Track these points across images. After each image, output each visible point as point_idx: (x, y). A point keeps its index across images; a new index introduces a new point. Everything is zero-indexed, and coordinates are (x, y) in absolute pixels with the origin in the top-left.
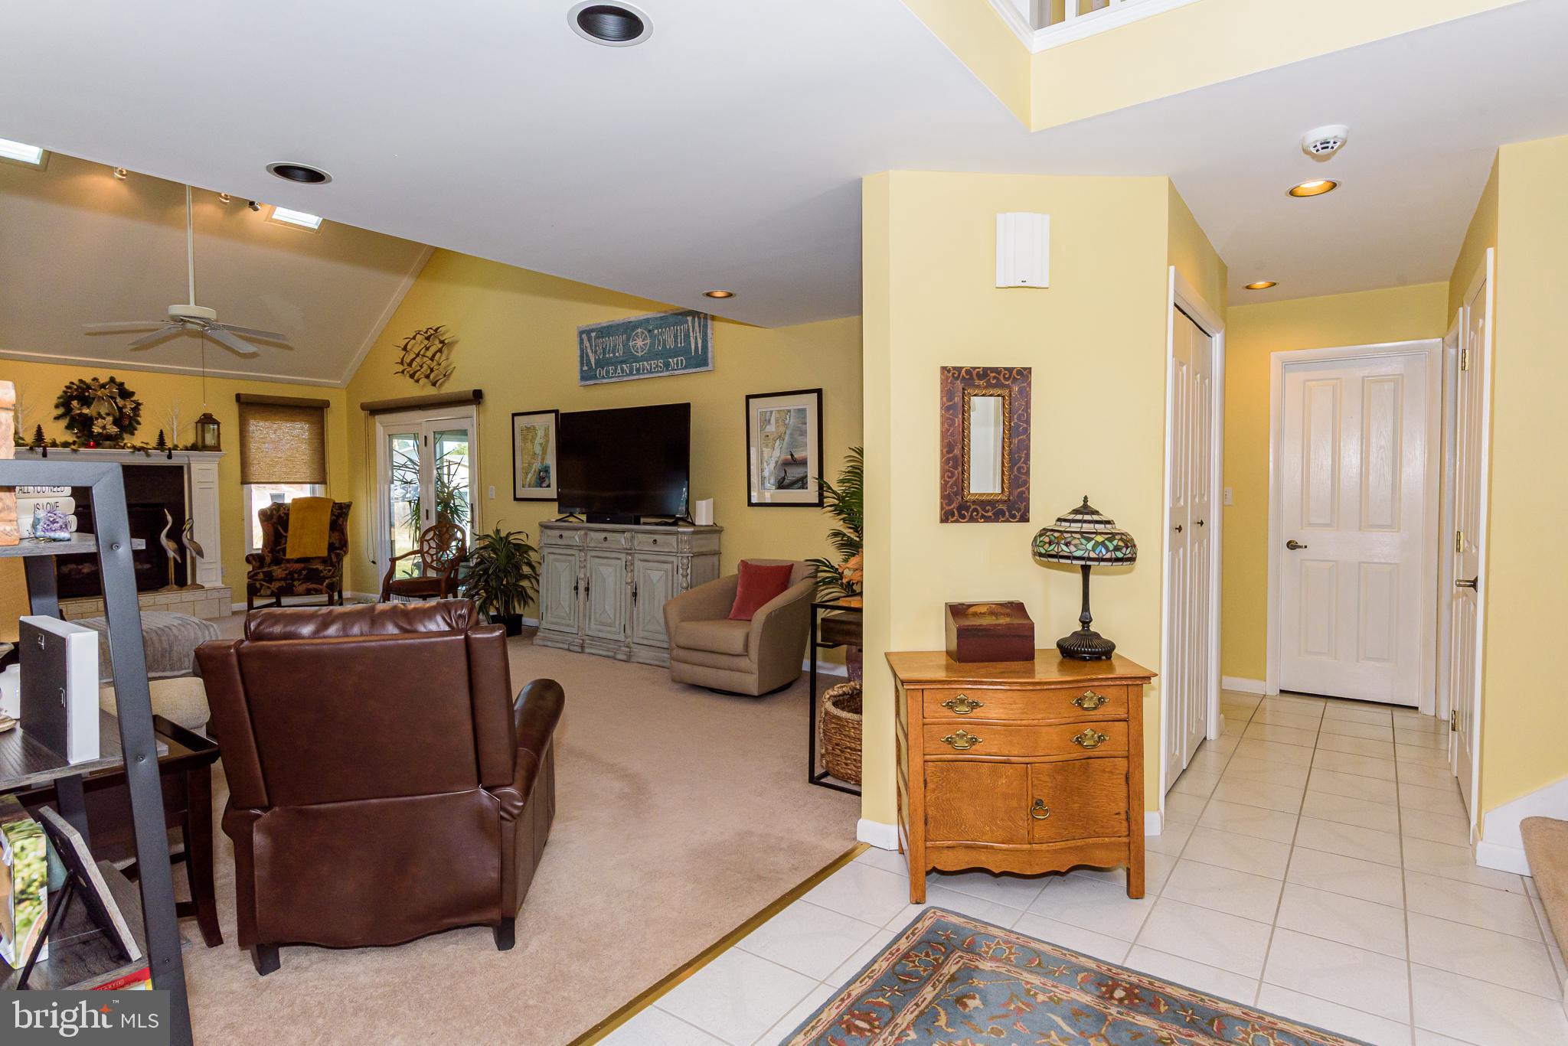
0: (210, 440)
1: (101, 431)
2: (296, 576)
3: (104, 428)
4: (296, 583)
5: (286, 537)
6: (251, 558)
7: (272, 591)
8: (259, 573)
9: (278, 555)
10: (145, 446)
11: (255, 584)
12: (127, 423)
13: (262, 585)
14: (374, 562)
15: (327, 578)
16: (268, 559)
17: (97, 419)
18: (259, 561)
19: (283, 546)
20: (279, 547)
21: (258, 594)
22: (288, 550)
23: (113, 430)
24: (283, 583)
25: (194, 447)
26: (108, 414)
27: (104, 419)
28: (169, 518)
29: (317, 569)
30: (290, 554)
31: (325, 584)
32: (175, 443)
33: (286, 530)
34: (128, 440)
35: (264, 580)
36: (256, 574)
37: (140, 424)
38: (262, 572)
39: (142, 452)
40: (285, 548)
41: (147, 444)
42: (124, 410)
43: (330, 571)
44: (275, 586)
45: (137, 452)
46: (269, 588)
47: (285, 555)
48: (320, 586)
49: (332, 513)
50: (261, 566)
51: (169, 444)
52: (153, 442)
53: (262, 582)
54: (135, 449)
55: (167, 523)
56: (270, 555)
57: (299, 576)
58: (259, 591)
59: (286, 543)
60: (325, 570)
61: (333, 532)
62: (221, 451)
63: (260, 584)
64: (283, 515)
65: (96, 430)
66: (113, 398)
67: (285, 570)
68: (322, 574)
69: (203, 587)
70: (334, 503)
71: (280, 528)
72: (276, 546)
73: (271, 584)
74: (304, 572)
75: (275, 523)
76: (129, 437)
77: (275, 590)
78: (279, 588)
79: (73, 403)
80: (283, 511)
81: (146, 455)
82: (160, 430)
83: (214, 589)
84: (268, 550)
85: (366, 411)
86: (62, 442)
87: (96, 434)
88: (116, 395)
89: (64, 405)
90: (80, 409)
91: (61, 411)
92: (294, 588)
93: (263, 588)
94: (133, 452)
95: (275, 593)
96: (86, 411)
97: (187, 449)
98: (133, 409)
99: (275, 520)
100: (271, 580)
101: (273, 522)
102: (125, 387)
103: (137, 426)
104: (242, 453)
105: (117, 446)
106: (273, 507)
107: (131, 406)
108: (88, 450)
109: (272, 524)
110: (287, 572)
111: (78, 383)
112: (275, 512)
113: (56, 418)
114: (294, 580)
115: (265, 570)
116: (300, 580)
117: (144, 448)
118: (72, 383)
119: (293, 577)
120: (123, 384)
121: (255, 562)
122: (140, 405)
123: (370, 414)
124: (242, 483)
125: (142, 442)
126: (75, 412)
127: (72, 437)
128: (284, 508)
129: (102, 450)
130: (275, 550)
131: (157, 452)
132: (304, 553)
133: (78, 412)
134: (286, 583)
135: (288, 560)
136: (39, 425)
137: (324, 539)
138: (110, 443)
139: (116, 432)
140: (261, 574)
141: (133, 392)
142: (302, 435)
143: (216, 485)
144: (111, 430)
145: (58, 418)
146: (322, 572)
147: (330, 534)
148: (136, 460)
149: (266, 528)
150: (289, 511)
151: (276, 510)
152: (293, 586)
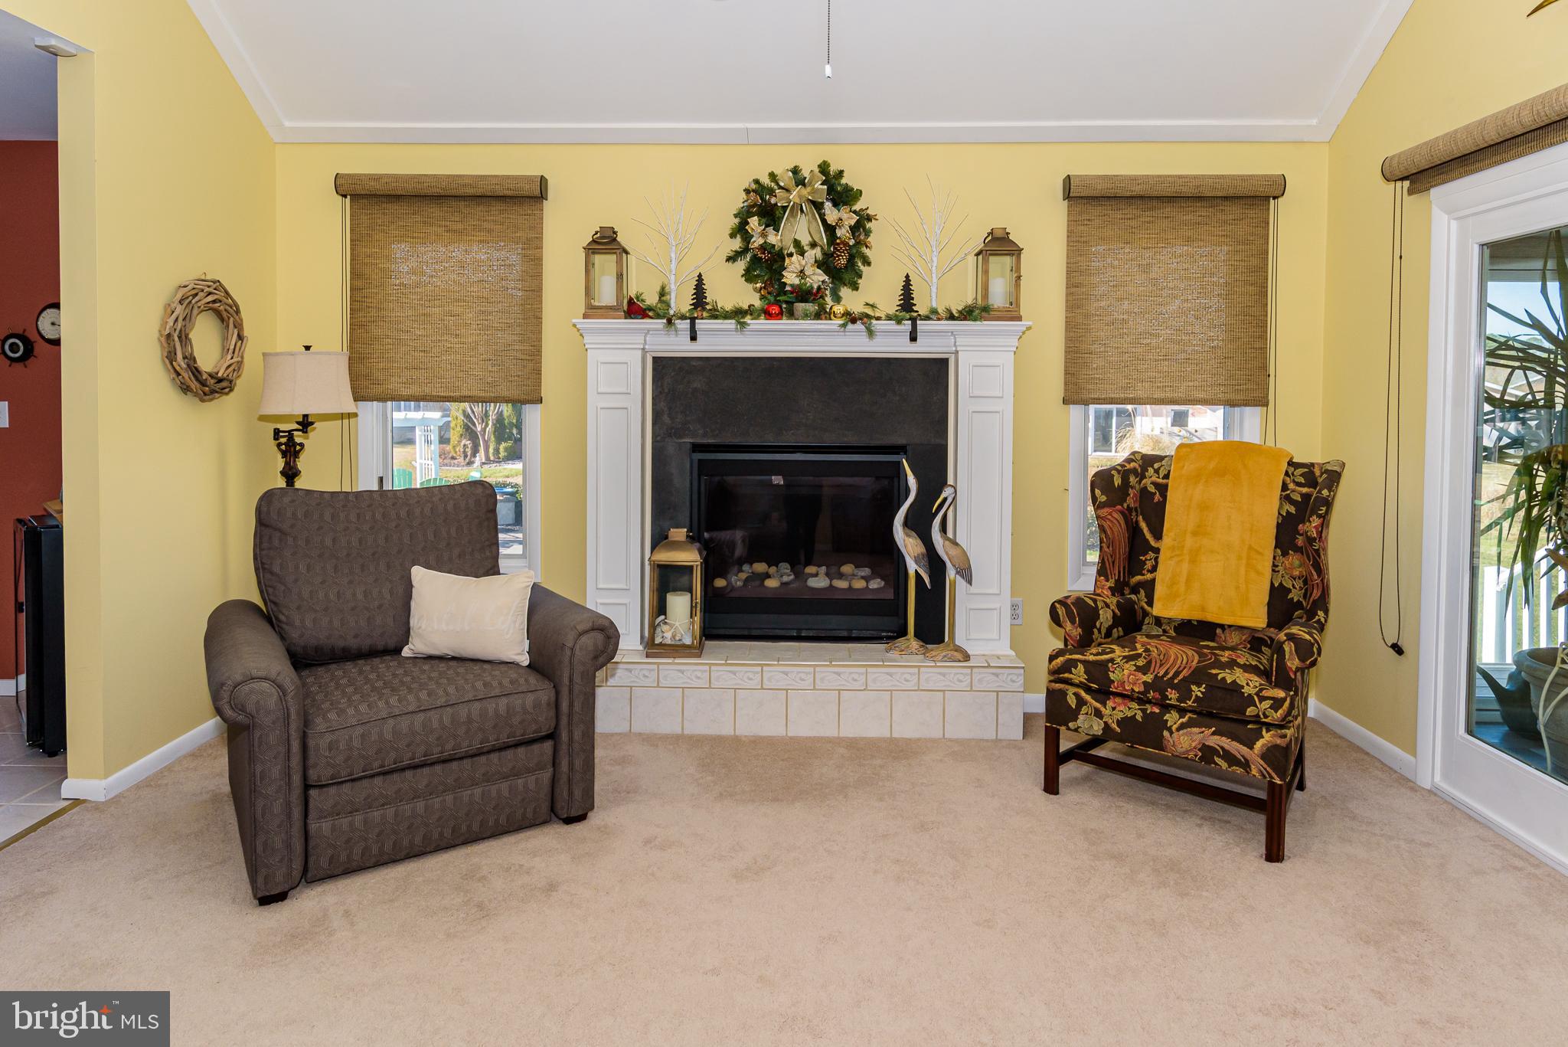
0: (998, 296)
1: (797, 281)
2: (1173, 695)
3: (802, 274)
4: (1172, 718)
5: (1157, 551)
6: (1061, 611)
7: (1105, 723)
8: (1073, 663)
9: (1133, 597)
10: (869, 311)
11: (1064, 694)
12: (845, 261)
13: (1081, 702)
14: (1397, 649)
15: (1269, 726)
16: (1105, 617)
17: (791, 255)
18: (1081, 625)
19: (1149, 576)
20: (1138, 578)
21: (1071, 725)
22: (1160, 590)
23: (817, 278)
24: (1133, 710)
25: (968, 314)
26: (813, 245)
27: (802, 253)
28: (912, 480)
29: (1238, 685)
30: (1168, 605)
32: (934, 305)
33: (1158, 536)
34: (852, 301)
35: (1088, 690)
36: (1068, 666)
37: (867, 262)
38: (1084, 662)
39: (859, 326)
40: (1153, 580)
41: (873, 306)
42: (839, 233)
43: (1277, 704)
44: (1119, 710)
45: (850, 326)
46: (1098, 714)
47: (1150, 603)
48: (1244, 750)
49: (1286, 498)
50: (1085, 643)
51: (921, 308)
52: (889, 303)
53: (1083, 694)
54: (851, 318)
55: (907, 492)
56: (1113, 601)
57: (1179, 700)
58: (1074, 715)
59: (1154, 569)
60: (1262, 699)
61: (1285, 554)
62: (1019, 318)
63: (1077, 695)
64: (1152, 489)
65: (790, 278)
66: (818, 206)
67: (1144, 670)
68: (1250, 711)
70: (1291, 463)
71: (1143, 525)
72: (1132, 574)
73: (1104, 705)
74: (1197, 691)
75: (1129, 509)
76: (845, 292)
77: (1114, 726)
78: (1123, 722)
79: (754, 221)
80: (1154, 479)
81: (871, 333)
82: (907, 276)
83: (989, 666)
84: (1111, 583)
85: (1399, 184)
86: (729, 307)
87: (788, 288)
88: (821, 198)
89: (741, 230)
90: (763, 235)
91: (737, 244)
92: (1166, 733)
93: (1084, 709)
94: (844, 325)
95: (1113, 730)
96: (773, 238)
97: (952, 317)
98: (855, 229)
99: (1130, 501)
100: (1103, 692)
101: (1125, 505)
102: (844, 181)
103: (862, 267)
104: (1071, 326)
105: (821, 314)
106: (1128, 466)
107: (853, 222)
108: (762, 323)
109: (1122, 513)
110: (1148, 678)
111: (766, 181)
112: (1133, 480)
113: (729, 259)
114: (1166, 708)
115: (1091, 658)
116: (1182, 712)
117: (868, 316)
118: (757, 182)
119: (1166, 698)
120: (841, 173)
121: (1073, 622)
122: (869, 219)
123: (1411, 192)
124: (1066, 401)
125: (867, 304)
126: (757, 242)
127: (749, 296)
128: (1157, 471)
129: (785, 323)
130: (1127, 584)
131: (891, 325)
132: (1203, 609)
133: (761, 241)
134: (1144, 711)
135: (1158, 621)
136: (700, 276)
137: (1259, 573)
138: (811, 307)
139: (823, 282)
140: (1081, 667)
141: (860, 192)
142: (1212, 275)
143: (1007, 407)
144: (815, 278)
145: (731, 259)
146: (1250, 701)
147: (1274, 558)
148: (852, 344)
149: (1106, 525)
150: (1167, 476)
151: (1134, 471)
152: (1164, 725)
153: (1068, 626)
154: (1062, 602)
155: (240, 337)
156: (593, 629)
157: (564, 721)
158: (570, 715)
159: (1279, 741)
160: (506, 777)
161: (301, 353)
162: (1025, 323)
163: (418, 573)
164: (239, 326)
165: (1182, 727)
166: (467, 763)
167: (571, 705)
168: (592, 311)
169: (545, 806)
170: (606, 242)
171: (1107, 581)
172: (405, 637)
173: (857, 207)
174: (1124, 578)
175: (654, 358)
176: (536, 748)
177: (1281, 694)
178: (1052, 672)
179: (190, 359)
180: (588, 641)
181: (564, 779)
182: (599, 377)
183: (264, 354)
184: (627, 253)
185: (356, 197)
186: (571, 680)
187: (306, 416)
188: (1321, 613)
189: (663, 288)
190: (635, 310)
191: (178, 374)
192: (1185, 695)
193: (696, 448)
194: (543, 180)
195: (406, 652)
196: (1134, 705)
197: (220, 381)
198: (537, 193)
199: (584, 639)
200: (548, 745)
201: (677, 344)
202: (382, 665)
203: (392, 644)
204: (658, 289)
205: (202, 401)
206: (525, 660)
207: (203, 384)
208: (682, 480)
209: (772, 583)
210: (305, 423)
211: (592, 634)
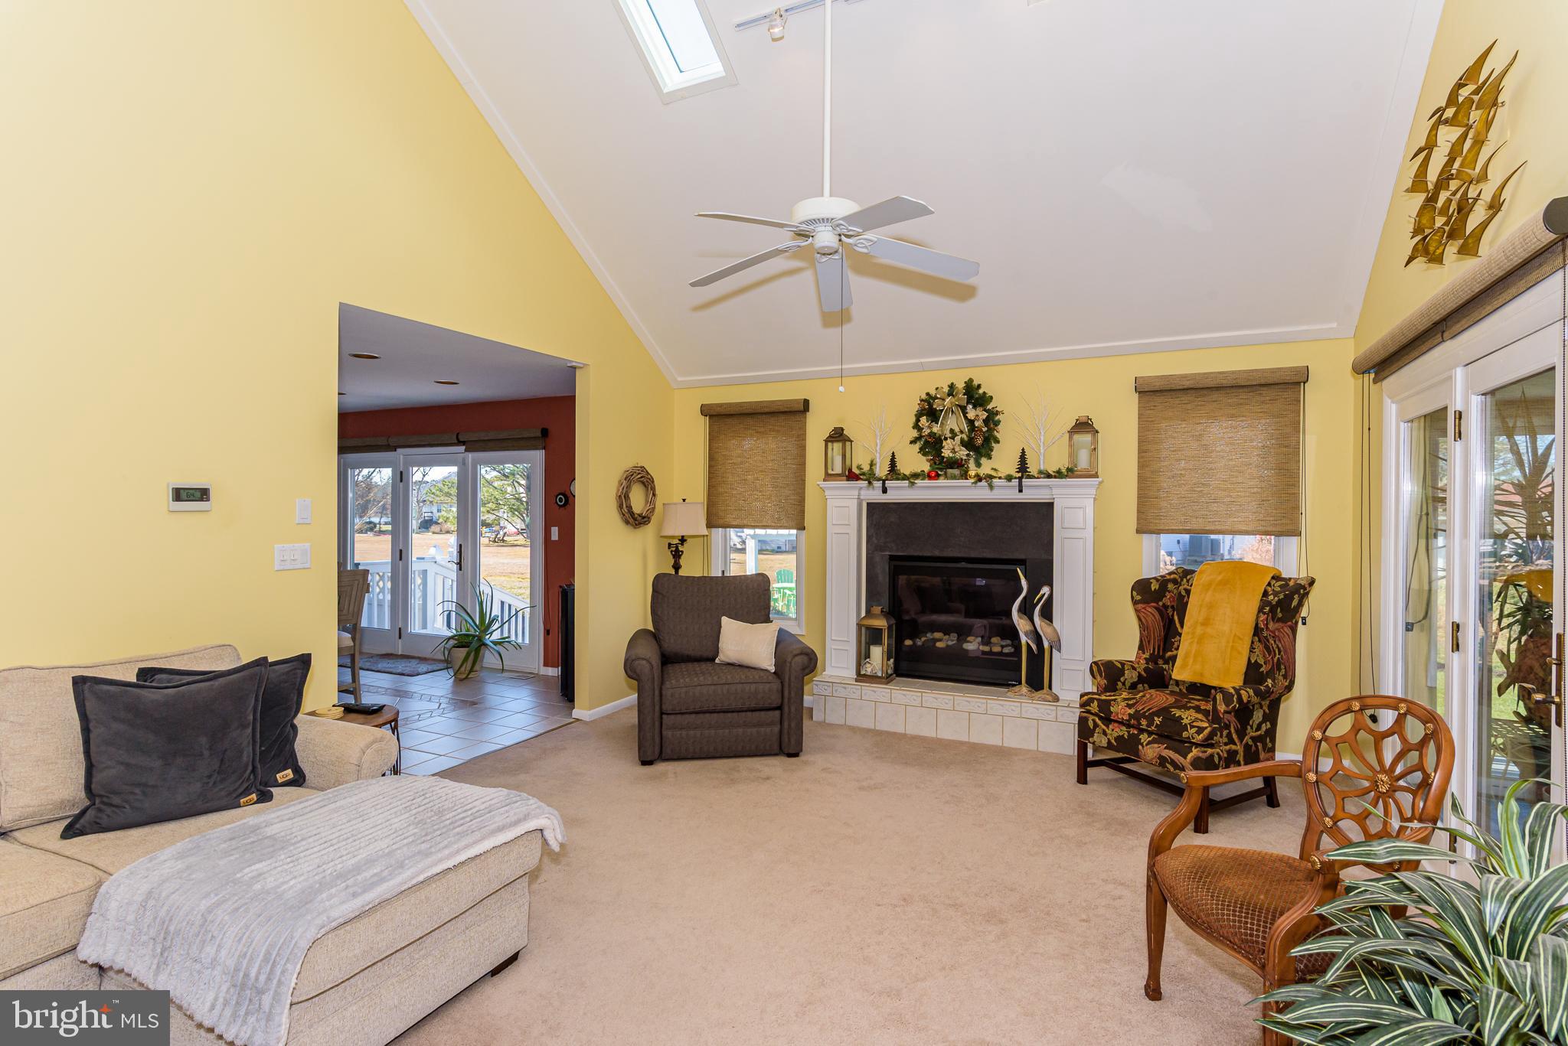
0: (1083, 462)
1: (951, 455)
2: (1144, 722)
3: (953, 451)
4: (1144, 738)
5: (1181, 634)
6: (1098, 668)
7: (1108, 739)
8: (1091, 700)
10: (993, 473)
11: (1086, 719)
12: (981, 443)
13: (1096, 725)
15: (1197, 745)
17: (946, 439)
19: (1175, 652)
20: (1169, 654)
21: (1093, 738)
22: (1178, 662)
23: (962, 453)
24: (1122, 731)
25: (1059, 474)
26: (962, 432)
27: (954, 438)
28: (1024, 583)
29: (1180, 718)
30: (1182, 672)
31: (1190, 756)
32: (1042, 468)
33: (1182, 627)
34: (986, 467)
35: (1101, 718)
36: (1089, 702)
37: (998, 442)
38: (1098, 699)
39: (984, 483)
40: (1177, 655)
41: (995, 470)
42: (977, 424)
43: (1200, 730)
44: (1116, 731)
45: (979, 483)
46: (1105, 733)
47: (1171, 672)
48: (1181, 759)
49: (1265, 602)
51: (1033, 469)
52: (1012, 469)
53: (1097, 720)
54: (980, 478)
55: (1021, 590)
56: (1143, 667)
57: (1147, 726)
58: (1093, 734)
59: (1177, 649)
60: (1192, 727)
62: (1096, 476)
63: (1094, 720)
64: (1183, 593)
65: (946, 453)
66: (963, 409)
67: (1129, 706)
68: (1185, 734)
69: (1056, 699)
71: (1176, 618)
72: (1165, 651)
73: (1108, 727)
74: (1157, 720)
75: (1164, 606)
76: (983, 461)
77: (1113, 741)
78: (1119, 739)
79: (923, 420)
80: (1185, 586)
81: (991, 487)
82: (1023, 449)
83: (1068, 706)
84: (1147, 655)
85: (1366, 375)
86: (907, 473)
87: (945, 460)
88: (964, 403)
89: (917, 426)
90: (930, 427)
91: (915, 434)
92: (1140, 747)
93: (1097, 730)
94: (975, 483)
95: (1113, 745)
96: (936, 429)
97: (1049, 476)
98: (986, 421)
99: (1167, 600)
100: (1108, 720)
101: (1161, 603)
102: (981, 391)
103: (993, 445)
104: (1141, 479)
105: (965, 476)
106: (1168, 577)
107: (984, 417)
108: (927, 482)
109: (1157, 609)
110: (1132, 711)
111: (933, 393)
112: (1170, 586)
113: (911, 442)
114: (1142, 731)
115: (1103, 697)
116: (1150, 733)
117: (991, 477)
118: (928, 394)
119: (1140, 724)
120: (979, 386)
121: (1101, 676)
122: (997, 413)
123: (1375, 381)
124: (1138, 531)
125: (992, 469)
126: (926, 432)
127: (923, 465)
128: (1188, 581)
129: (941, 482)
130: (1163, 657)
131: (1003, 482)
132: (1202, 675)
133: (929, 431)
134: (1129, 732)
135: (1177, 683)
136: (893, 453)
137: (1239, 653)
138: (956, 472)
139: (968, 455)
140: (1096, 702)
141: (991, 398)
142: (1252, 441)
143: (1089, 534)
144: (961, 452)
145: (913, 442)
146: (1185, 728)
147: (1253, 642)
148: (980, 494)
149: (1142, 615)
150: (1191, 586)
151: (1175, 582)
152: (1139, 742)
153: (1098, 677)
154: (1096, 663)
155: (654, 495)
156: (801, 654)
157: (786, 700)
158: (789, 699)
159: (1201, 755)
160: (754, 726)
161: (680, 503)
162: (1100, 479)
163: (725, 620)
164: (653, 489)
165: (1149, 743)
166: (735, 714)
167: (790, 693)
168: (828, 476)
169: (776, 747)
170: (838, 436)
171: (1144, 653)
172: (717, 654)
173: (989, 407)
174: (1159, 652)
175: (868, 504)
176: (771, 713)
177: (1206, 725)
178: (1082, 706)
179: (630, 508)
180: (800, 660)
181: (785, 731)
182: (833, 515)
183: (664, 504)
184: (851, 441)
185: (711, 416)
186: (789, 679)
187: (683, 537)
188: (1269, 681)
189: (872, 461)
190: (851, 476)
191: (624, 515)
192: (1151, 723)
193: (892, 558)
194: (806, 402)
195: (717, 661)
196: (1124, 728)
197: (644, 517)
198: (802, 408)
199: (797, 658)
200: (777, 713)
201: (875, 495)
202: (704, 666)
203: (710, 655)
204: (869, 462)
205: (635, 528)
206: (772, 669)
207: (635, 519)
208: (883, 579)
209: (939, 645)
210: (683, 540)
211: (802, 656)
